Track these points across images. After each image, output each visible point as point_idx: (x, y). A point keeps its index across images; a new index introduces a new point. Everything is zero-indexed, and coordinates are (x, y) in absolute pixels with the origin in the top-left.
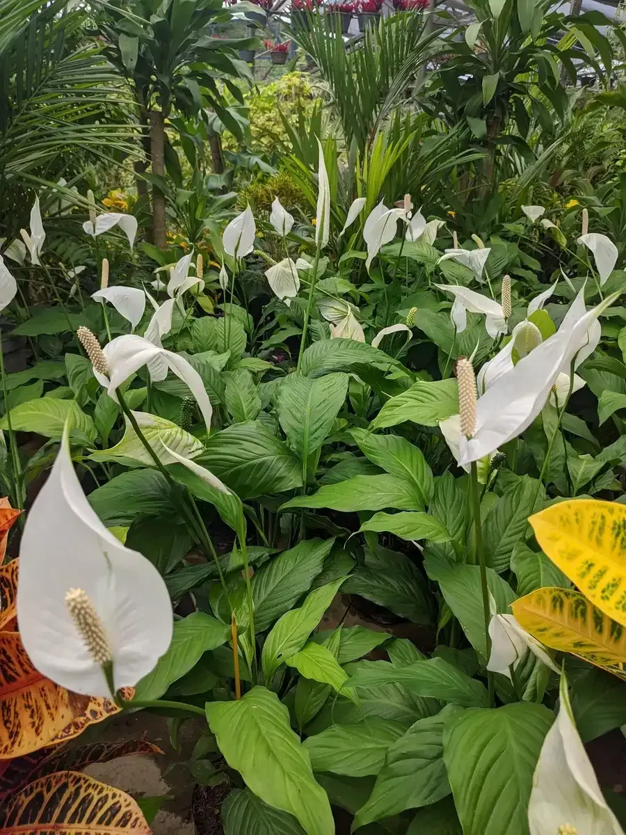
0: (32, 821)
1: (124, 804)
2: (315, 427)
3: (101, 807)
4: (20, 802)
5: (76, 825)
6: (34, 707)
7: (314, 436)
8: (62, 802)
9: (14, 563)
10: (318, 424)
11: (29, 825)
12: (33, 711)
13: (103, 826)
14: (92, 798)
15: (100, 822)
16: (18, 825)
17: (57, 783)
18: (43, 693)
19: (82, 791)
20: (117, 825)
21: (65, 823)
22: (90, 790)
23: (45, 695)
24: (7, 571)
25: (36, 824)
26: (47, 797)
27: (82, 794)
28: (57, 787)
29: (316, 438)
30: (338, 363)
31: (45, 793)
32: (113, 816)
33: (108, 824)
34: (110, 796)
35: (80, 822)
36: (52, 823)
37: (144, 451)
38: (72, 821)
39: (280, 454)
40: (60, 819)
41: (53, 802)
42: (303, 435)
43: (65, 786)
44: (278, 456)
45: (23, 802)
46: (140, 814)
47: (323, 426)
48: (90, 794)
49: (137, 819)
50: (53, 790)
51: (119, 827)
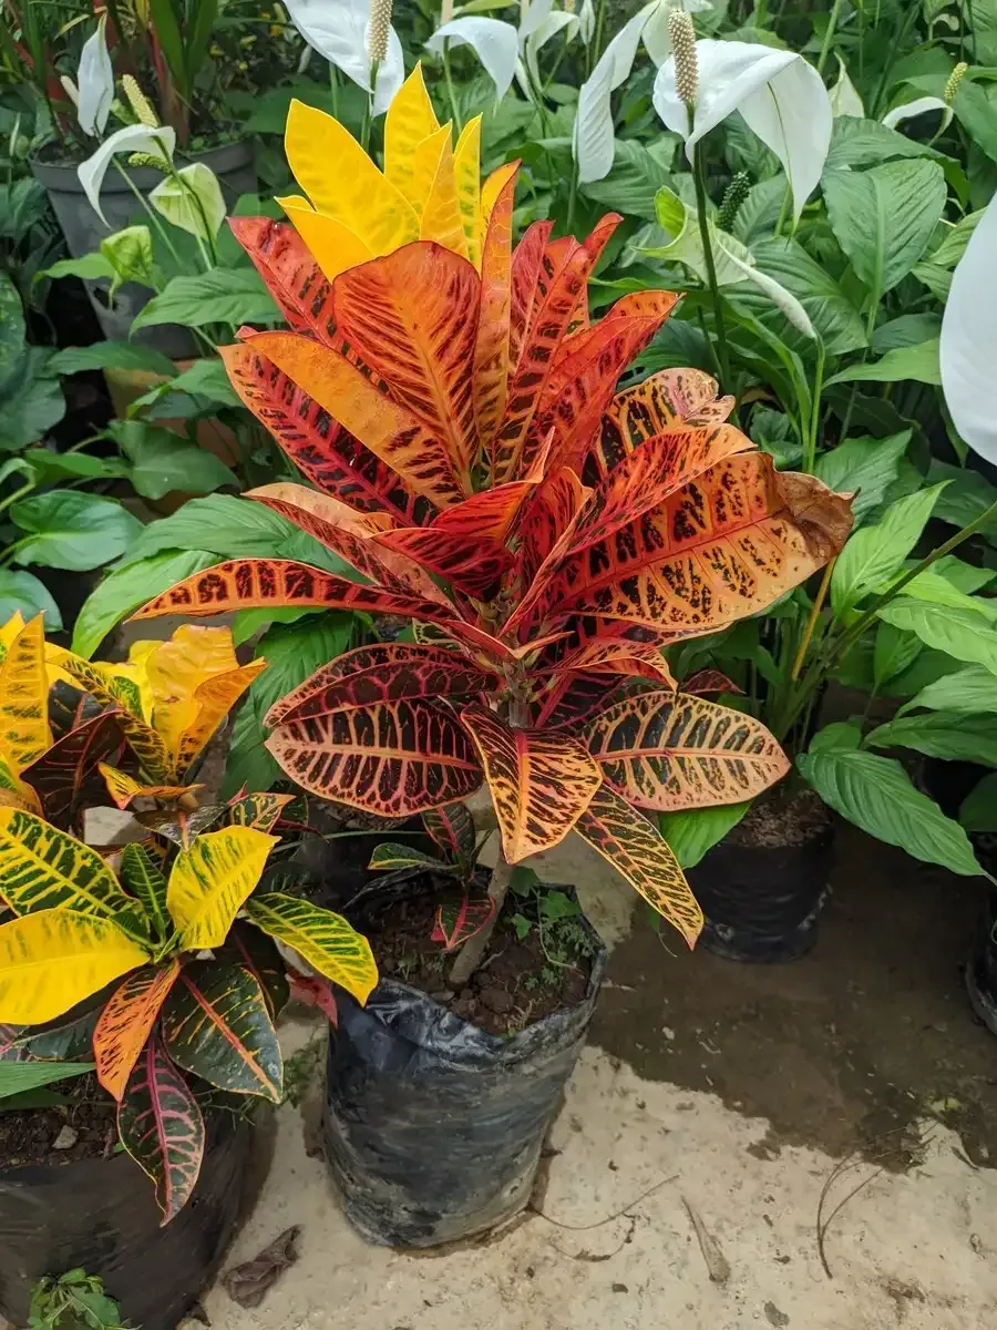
0: (630, 746)
1: (752, 728)
2: (895, 245)
3: (725, 731)
4: (603, 728)
5: (695, 749)
6: (729, 566)
7: (892, 262)
8: (670, 723)
9: (654, 380)
10: (902, 240)
11: (625, 751)
12: (727, 572)
13: (731, 751)
14: (710, 721)
15: (727, 746)
16: (609, 750)
17: (654, 703)
18: (748, 546)
19: (694, 712)
20: (748, 751)
21: (680, 747)
22: (704, 712)
23: (752, 548)
24: (642, 393)
25: (636, 749)
26: (645, 720)
27: (695, 716)
28: (656, 709)
29: (898, 265)
30: (864, 155)
31: (639, 715)
32: (743, 740)
33: (737, 749)
34: (733, 720)
35: (700, 746)
36: (661, 747)
37: (700, 256)
38: (689, 744)
39: (831, 293)
40: (672, 743)
41: (655, 724)
42: (873, 258)
43: (667, 708)
44: (828, 298)
45: (607, 727)
46: (774, 741)
47: (911, 243)
48: (705, 716)
49: (772, 746)
50: (651, 712)
51: (751, 754)
